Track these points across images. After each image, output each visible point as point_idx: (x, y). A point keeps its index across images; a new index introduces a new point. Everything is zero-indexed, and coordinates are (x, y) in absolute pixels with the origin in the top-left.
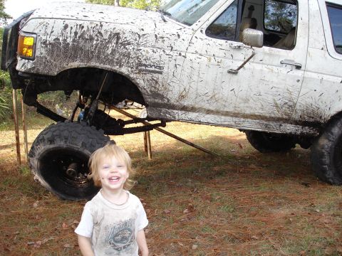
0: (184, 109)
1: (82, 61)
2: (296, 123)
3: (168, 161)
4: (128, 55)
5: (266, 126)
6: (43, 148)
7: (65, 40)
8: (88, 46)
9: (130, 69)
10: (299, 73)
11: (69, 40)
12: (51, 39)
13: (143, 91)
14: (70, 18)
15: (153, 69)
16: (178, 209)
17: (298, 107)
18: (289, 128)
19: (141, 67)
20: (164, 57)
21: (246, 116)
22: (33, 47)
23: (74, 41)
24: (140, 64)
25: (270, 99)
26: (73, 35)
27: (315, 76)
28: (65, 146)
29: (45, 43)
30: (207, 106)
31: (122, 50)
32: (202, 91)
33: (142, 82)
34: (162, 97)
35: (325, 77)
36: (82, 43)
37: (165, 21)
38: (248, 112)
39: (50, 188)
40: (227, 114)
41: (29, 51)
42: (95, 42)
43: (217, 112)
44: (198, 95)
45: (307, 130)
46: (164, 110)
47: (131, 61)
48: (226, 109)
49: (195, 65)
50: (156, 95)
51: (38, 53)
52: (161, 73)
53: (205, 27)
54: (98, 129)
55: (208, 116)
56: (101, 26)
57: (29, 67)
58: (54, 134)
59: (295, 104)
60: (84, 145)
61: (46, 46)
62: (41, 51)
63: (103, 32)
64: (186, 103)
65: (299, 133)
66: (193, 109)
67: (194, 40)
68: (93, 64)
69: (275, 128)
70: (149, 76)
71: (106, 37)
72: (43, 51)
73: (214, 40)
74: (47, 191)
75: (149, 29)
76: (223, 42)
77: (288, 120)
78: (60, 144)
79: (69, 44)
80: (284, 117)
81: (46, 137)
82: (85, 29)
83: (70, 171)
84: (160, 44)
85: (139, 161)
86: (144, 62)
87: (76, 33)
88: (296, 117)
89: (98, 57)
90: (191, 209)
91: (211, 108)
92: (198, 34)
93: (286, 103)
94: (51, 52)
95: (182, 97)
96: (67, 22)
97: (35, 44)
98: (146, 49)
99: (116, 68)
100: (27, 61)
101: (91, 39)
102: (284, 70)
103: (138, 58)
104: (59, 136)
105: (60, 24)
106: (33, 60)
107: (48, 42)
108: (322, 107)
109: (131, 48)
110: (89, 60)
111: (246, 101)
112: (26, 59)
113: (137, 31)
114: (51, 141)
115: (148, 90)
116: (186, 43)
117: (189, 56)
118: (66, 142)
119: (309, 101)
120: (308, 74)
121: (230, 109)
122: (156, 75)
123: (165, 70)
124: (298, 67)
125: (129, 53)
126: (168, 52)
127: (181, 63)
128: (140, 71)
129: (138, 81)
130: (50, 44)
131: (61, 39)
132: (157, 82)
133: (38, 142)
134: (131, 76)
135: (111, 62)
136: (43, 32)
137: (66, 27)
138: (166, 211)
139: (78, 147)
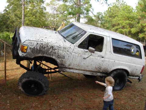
0: (70, 68)
1: (41, 54)
2: (101, 73)
4: (55, 53)
5: (92, 74)
6: (25, 80)
7: (37, 48)
8: (44, 50)
9: (55, 57)
10: (103, 59)
11: (38, 48)
12: (33, 47)
13: (58, 63)
14: (38, 40)
15: (62, 57)
16: (68, 99)
17: (102, 68)
18: (99, 74)
19: (59, 57)
20: (66, 54)
21: (87, 71)
22: (27, 49)
23: (39, 48)
24: (58, 56)
25: (94, 66)
26: (39, 46)
27: (107, 60)
28: (33, 80)
29: (30, 48)
30: (76, 68)
31: (54, 51)
32: (75, 64)
34: (64, 65)
35: (110, 60)
36: (42, 49)
37: (65, 41)
38: (88, 70)
40: (82, 70)
41: (25, 50)
42: (46, 49)
43: (79, 70)
44: (74, 65)
45: (104, 75)
46: (64, 69)
47: (56, 55)
48: (82, 69)
49: (74, 56)
50: (62, 64)
51: (28, 51)
52: (64, 58)
53: (78, 45)
55: (76, 71)
56: (48, 44)
57: (24, 55)
59: (101, 68)
60: (39, 79)
63: (48, 46)
64: (70, 67)
65: (101, 75)
66: (72, 69)
67: (75, 49)
69: (95, 74)
70: (61, 59)
71: (49, 47)
72: (30, 51)
73: (80, 49)
75: (62, 45)
76: (83, 49)
78: (31, 79)
80: (98, 71)
82: (43, 45)
83: (32, 87)
84: (65, 50)
86: (60, 55)
87: (40, 46)
88: (101, 71)
89: (46, 53)
90: (71, 99)
91: (77, 68)
92: (76, 47)
93: (98, 67)
94: (32, 51)
95: (69, 65)
96: (38, 42)
97: (27, 48)
98: (60, 51)
99: (52, 57)
101: (45, 48)
102: (99, 58)
103: (58, 54)
104: (31, 76)
105: (36, 43)
106: (26, 53)
108: (109, 68)
110: (44, 54)
111: (88, 66)
112: (24, 53)
113: (58, 46)
114: (28, 78)
115: (60, 63)
116: (72, 50)
117: (73, 54)
118: (33, 78)
119: (105, 67)
120: (105, 59)
121: (83, 69)
122: (63, 59)
123: (66, 57)
124: (103, 57)
125: (56, 52)
126: (67, 52)
127: (70, 56)
128: (58, 57)
129: (57, 60)
130: (32, 49)
131: (36, 47)
132: (63, 61)
134: (56, 59)
135: (50, 55)
136: (30, 45)
137: (37, 44)
138: (64, 100)
139: (37, 80)
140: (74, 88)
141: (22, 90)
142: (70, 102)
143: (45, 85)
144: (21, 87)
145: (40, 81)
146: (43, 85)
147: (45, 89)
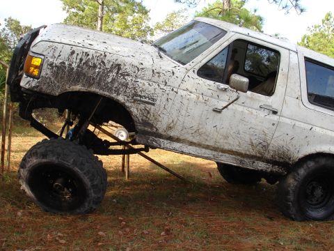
0: (170, 139)
1: (84, 85)
2: (267, 161)
3: (144, 183)
4: (126, 85)
5: (241, 161)
6: (35, 161)
7: (70, 65)
8: (90, 73)
9: (126, 98)
10: (275, 118)
11: (74, 65)
12: (57, 62)
13: (135, 119)
14: (77, 44)
15: (147, 100)
16: (156, 231)
17: (270, 148)
18: (261, 166)
19: (136, 98)
20: (159, 91)
21: (224, 151)
22: (40, 68)
23: (78, 66)
24: (136, 94)
25: (247, 138)
26: (78, 61)
27: (288, 121)
28: (57, 162)
29: (51, 65)
30: (190, 138)
31: (121, 80)
32: (187, 125)
33: (135, 110)
34: (151, 126)
35: (297, 124)
36: (85, 69)
37: (161, 57)
38: (226, 147)
39: (35, 199)
40: (207, 147)
41: (35, 70)
42: (97, 70)
43: (199, 145)
44: (184, 128)
45: (276, 169)
46: (151, 138)
47: (128, 91)
48: (207, 143)
49: (185, 102)
50: (146, 123)
51: (43, 74)
52: (153, 104)
53: (197, 67)
54: (88, 149)
55: (191, 147)
56: (105, 56)
57: (33, 85)
58: (48, 149)
59: (268, 145)
60: (75, 163)
61: (52, 68)
62: (46, 72)
63: (106, 62)
64: (172, 134)
65: (269, 170)
66: (178, 140)
67: (187, 78)
68: (94, 89)
69: (248, 164)
70: (142, 106)
71: (108, 66)
72: (49, 72)
73: (204, 80)
74: (32, 202)
75: (148, 63)
76: (211, 83)
77: (261, 159)
78: (52, 159)
79: (73, 68)
80: (258, 155)
81: (39, 151)
82: (90, 57)
83: (57, 186)
84: (156, 78)
85: (117, 180)
86: (140, 93)
87: (81, 60)
88: (268, 156)
89: (99, 84)
90: (168, 231)
91: (195, 141)
92: (191, 73)
93: (261, 143)
94: (56, 74)
95: (170, 128)
96: (74, 48)
97: (42, 65)
98: (142, 81)
99: (114, 95)
100: (32, 79)
101: (95, 66)
102: (262, 114)
103: (134, 88)
104: (52, 152)
105: (68, 50)
106: (38, 79)
107: (54, 65)
108: (292, 149)
109: (129, 79)
110: (90, 85)
111: (226, 137)
112: (31, 77)
113: (136, 64)
114: (44, 156)
115: (140, 119)
116: (179, 81)
117: (181, 92)
118: (58, 158)
119: (281, 143)
120: (283, 120)
121: (211, 143)
122: (149, 106)
123: (158, 102)
124: (275, 113)
125: (127, 84)
126: (162, 86)
127: (172, 98)
128: (135, 101)
129: (132, 109)
130: (56, 66)
131: (67, 63)
132: (149, 112)
133: (31, 154)
134: (127, 104)
135: (110, 90)
136: (51, 54)
137: (73, 53)
138: (145, 232)
139: (69, 163)
140: (185, 204)
141: (28, 192)
142: (160, 240)
143: (92, 180)
144: (24, 183)
145: (76, 169)
146: (86, 180)
147: (92, 194)
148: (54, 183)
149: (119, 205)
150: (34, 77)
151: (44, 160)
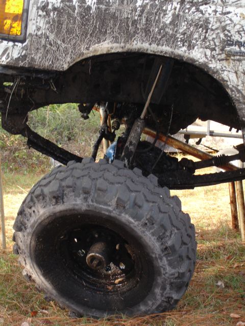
1: (116, 40)
4: (204, 25)
6: (42, 211)
7: (82, 1)
8: (126, 11)
9: (208, 52)
11: (90, 1)
13: (235, 95)
19: (231, 49)
22: (23, 18)
23: (99, 1)
24: (229, 42)
29: (44, 7)
33: (233, 77)
39: (54, 292)
41: (15, 25)
42: (139, 3)
47: (211, 36)
51: (31, 29)
54: (145, 174)
57: (16, 55)
58: (64, 184)
60: (120, 204)
61: (48, 14)
62: (37, 24)
68: (138, 44)
72: (42, 23)
74: (48, 299)
78: (75, 203)
79: (89, 8)
81: (46, 190)
83: (93, 258)
85: (224, 246)
86: (236, 37)
89: (147, 31)
94: (56, 26)
97: (26, 11)
99: (182, 51)
100: (11, 44)
103: (224, 29)
104: (73, 188)
106: (22, 41)
107: (50, 7)
109: (210, 11)
110: (130, 37)
112: (8, 40)
114: (58, 198)
118: (86, 199)
125: (207, 21)
128: (229, 55)
129: (225, 75)
130: (55, 9)
133: (32, 200)
134: (213, 65)
135: (172, 40)
139: (109, 208)
141: (39, 279)
143: (160, 238)
144: (28, 261)
145: (125, 218)
146: (150, 239)
148: (86, 255)
149: (230, 291)
150: (15, 40)
151: (60, 208)
